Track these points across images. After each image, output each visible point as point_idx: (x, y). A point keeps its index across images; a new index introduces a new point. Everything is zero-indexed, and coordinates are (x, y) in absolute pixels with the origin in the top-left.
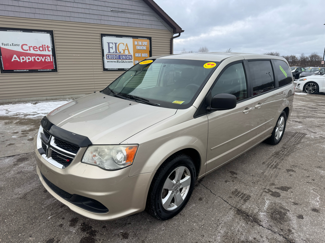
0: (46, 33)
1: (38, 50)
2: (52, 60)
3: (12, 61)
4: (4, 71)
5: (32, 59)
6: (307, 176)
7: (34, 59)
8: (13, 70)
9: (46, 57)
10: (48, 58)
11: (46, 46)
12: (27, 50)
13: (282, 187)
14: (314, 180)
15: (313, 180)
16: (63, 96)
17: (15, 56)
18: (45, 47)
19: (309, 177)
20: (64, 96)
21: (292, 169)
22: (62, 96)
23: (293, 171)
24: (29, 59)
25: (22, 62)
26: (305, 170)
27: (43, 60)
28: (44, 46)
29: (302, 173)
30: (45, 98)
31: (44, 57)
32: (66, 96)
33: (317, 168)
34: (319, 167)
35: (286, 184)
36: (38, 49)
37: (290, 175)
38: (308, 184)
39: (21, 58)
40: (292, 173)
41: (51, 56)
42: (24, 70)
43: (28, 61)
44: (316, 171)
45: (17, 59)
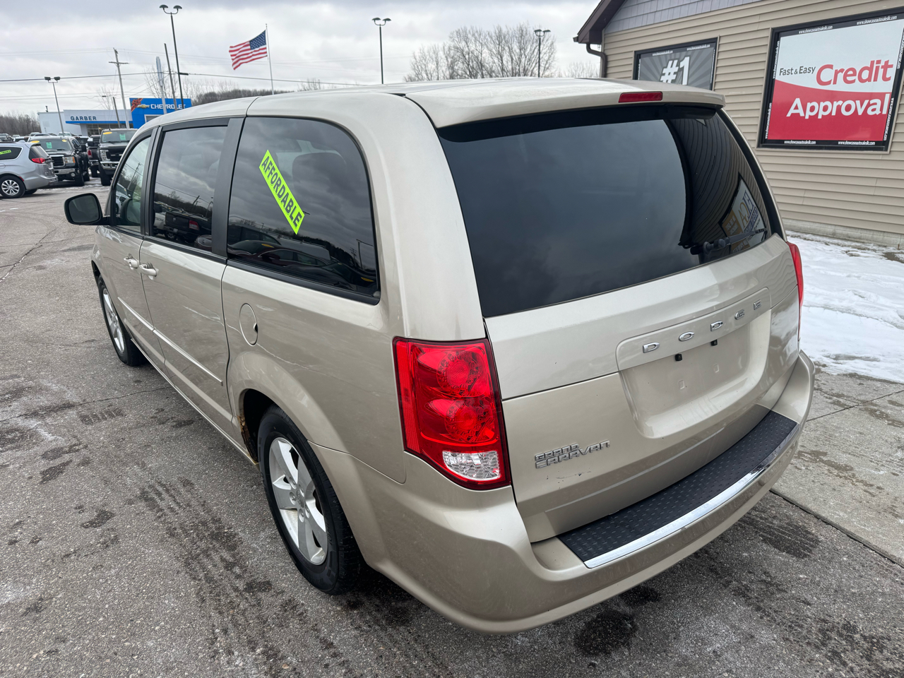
0: (895, 17)
1: (857, 81)
2: (885, 112)
3: (789, 115)
4: (766, 141)
5: (832, 108)
6: (41, 539)
7: (839, 108)
8: (782, 141)
9: (872, 102)
10: (875, 104)
11: (883, 63)
12: (829, 83)
13: (62, 472)
14: (12, 543)
15: (16, 542)
16: (882, 234)
17: (798, 101)
18: (877, 68)
19: (34, 541)
20: (886, 234)
21: (104, 527)
22: (879, 234)
23: (92, 524)
24: (825, 109)
25: (807, 117)
26: (68, 556)
27: (860, 112)
28: (875, 65)
29: (62, 539)
30: (830, 229)
31: (866, 102)
32: (891, 235)
33: (41, 599)
34: (36, 608)
35: (61, 482)
36: (856, 77)
37: (80, 508)
38: (17, 520)
39: (809, 105)
40: (87, 516)
41: (887, 97)
42: (806, 142)
43: (810, 116)
44: (34, 580)
45: (800, 111)
